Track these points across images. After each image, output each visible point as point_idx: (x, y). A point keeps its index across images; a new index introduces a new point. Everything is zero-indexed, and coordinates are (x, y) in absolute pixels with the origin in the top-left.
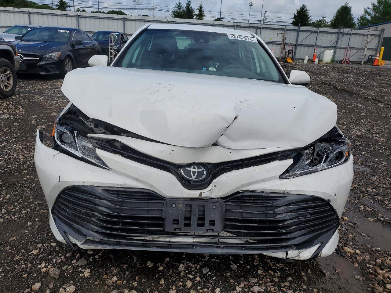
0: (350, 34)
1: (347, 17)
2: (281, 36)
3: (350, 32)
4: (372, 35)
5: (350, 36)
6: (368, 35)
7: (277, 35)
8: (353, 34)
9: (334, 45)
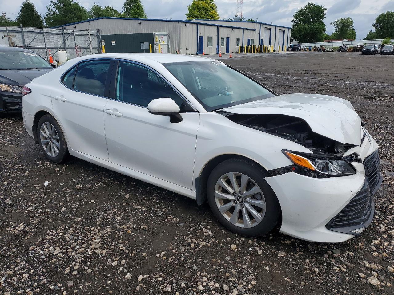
0: (73, 34)
1: (33, 14)
2: (6, 38)
3: (73, 33)
4: (92, 35)
5: (74, 36)
6: (88, 35)
7: (3, 38)
8: (77, 35)
9: (63, 46)
